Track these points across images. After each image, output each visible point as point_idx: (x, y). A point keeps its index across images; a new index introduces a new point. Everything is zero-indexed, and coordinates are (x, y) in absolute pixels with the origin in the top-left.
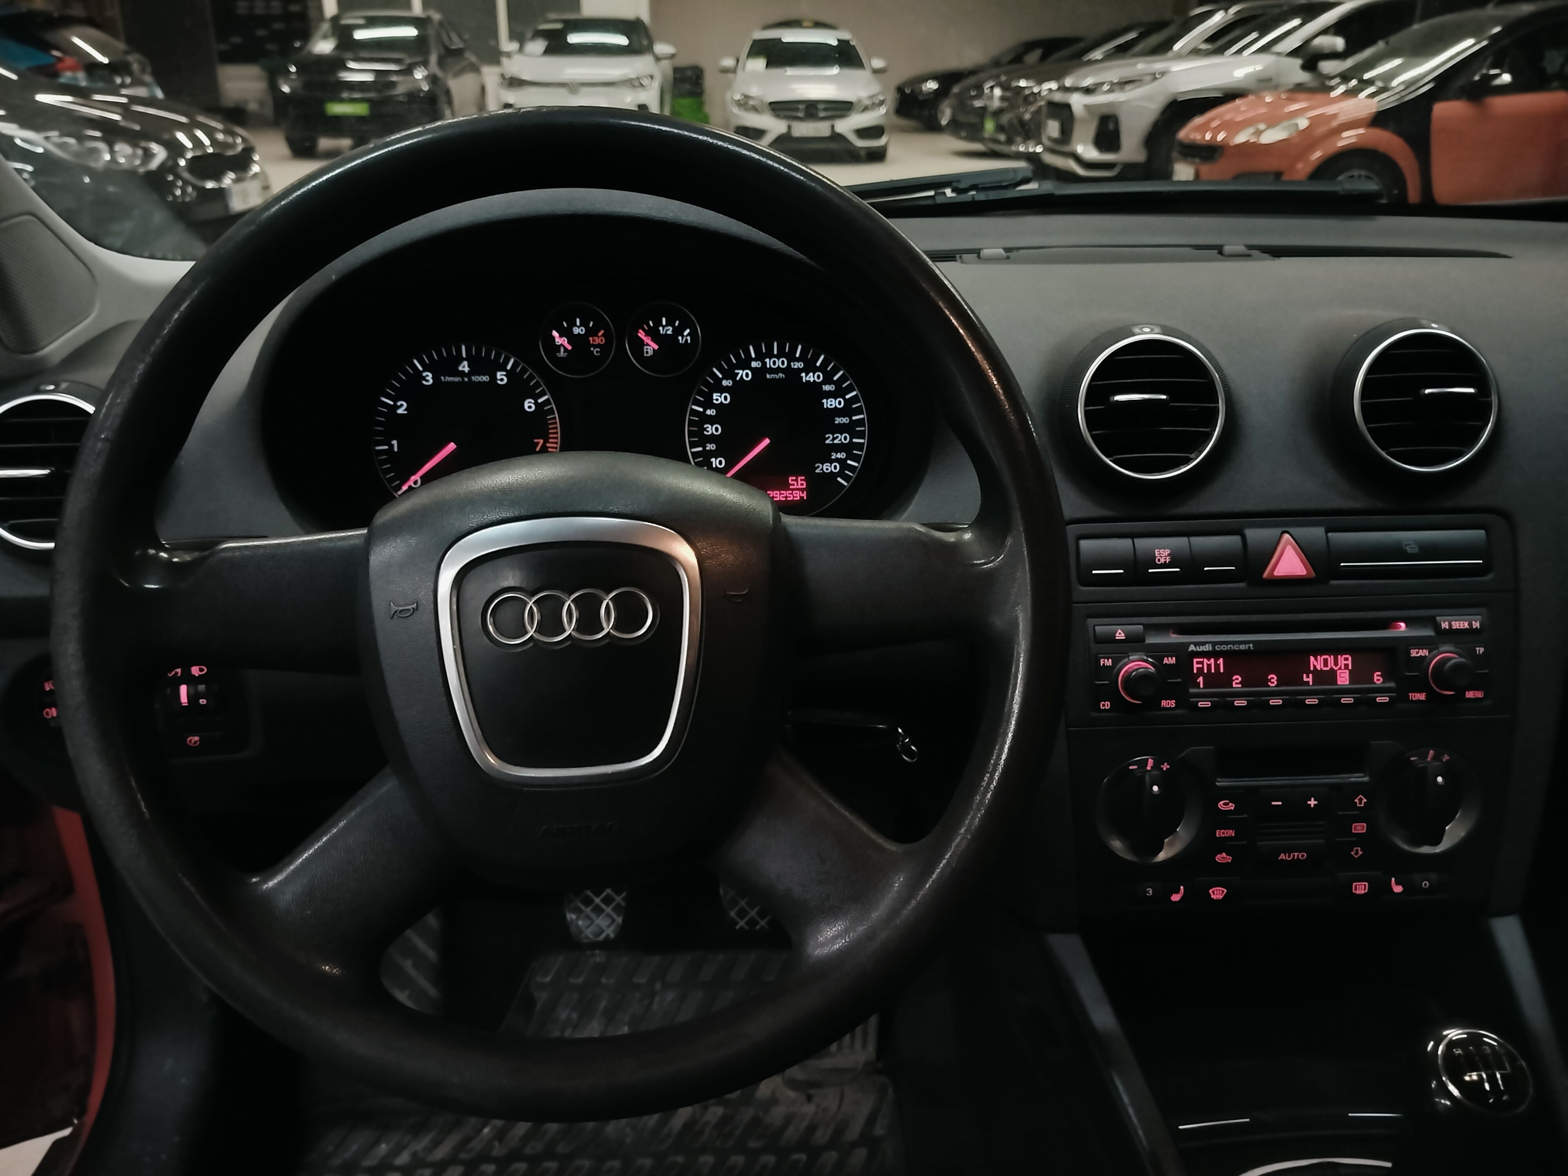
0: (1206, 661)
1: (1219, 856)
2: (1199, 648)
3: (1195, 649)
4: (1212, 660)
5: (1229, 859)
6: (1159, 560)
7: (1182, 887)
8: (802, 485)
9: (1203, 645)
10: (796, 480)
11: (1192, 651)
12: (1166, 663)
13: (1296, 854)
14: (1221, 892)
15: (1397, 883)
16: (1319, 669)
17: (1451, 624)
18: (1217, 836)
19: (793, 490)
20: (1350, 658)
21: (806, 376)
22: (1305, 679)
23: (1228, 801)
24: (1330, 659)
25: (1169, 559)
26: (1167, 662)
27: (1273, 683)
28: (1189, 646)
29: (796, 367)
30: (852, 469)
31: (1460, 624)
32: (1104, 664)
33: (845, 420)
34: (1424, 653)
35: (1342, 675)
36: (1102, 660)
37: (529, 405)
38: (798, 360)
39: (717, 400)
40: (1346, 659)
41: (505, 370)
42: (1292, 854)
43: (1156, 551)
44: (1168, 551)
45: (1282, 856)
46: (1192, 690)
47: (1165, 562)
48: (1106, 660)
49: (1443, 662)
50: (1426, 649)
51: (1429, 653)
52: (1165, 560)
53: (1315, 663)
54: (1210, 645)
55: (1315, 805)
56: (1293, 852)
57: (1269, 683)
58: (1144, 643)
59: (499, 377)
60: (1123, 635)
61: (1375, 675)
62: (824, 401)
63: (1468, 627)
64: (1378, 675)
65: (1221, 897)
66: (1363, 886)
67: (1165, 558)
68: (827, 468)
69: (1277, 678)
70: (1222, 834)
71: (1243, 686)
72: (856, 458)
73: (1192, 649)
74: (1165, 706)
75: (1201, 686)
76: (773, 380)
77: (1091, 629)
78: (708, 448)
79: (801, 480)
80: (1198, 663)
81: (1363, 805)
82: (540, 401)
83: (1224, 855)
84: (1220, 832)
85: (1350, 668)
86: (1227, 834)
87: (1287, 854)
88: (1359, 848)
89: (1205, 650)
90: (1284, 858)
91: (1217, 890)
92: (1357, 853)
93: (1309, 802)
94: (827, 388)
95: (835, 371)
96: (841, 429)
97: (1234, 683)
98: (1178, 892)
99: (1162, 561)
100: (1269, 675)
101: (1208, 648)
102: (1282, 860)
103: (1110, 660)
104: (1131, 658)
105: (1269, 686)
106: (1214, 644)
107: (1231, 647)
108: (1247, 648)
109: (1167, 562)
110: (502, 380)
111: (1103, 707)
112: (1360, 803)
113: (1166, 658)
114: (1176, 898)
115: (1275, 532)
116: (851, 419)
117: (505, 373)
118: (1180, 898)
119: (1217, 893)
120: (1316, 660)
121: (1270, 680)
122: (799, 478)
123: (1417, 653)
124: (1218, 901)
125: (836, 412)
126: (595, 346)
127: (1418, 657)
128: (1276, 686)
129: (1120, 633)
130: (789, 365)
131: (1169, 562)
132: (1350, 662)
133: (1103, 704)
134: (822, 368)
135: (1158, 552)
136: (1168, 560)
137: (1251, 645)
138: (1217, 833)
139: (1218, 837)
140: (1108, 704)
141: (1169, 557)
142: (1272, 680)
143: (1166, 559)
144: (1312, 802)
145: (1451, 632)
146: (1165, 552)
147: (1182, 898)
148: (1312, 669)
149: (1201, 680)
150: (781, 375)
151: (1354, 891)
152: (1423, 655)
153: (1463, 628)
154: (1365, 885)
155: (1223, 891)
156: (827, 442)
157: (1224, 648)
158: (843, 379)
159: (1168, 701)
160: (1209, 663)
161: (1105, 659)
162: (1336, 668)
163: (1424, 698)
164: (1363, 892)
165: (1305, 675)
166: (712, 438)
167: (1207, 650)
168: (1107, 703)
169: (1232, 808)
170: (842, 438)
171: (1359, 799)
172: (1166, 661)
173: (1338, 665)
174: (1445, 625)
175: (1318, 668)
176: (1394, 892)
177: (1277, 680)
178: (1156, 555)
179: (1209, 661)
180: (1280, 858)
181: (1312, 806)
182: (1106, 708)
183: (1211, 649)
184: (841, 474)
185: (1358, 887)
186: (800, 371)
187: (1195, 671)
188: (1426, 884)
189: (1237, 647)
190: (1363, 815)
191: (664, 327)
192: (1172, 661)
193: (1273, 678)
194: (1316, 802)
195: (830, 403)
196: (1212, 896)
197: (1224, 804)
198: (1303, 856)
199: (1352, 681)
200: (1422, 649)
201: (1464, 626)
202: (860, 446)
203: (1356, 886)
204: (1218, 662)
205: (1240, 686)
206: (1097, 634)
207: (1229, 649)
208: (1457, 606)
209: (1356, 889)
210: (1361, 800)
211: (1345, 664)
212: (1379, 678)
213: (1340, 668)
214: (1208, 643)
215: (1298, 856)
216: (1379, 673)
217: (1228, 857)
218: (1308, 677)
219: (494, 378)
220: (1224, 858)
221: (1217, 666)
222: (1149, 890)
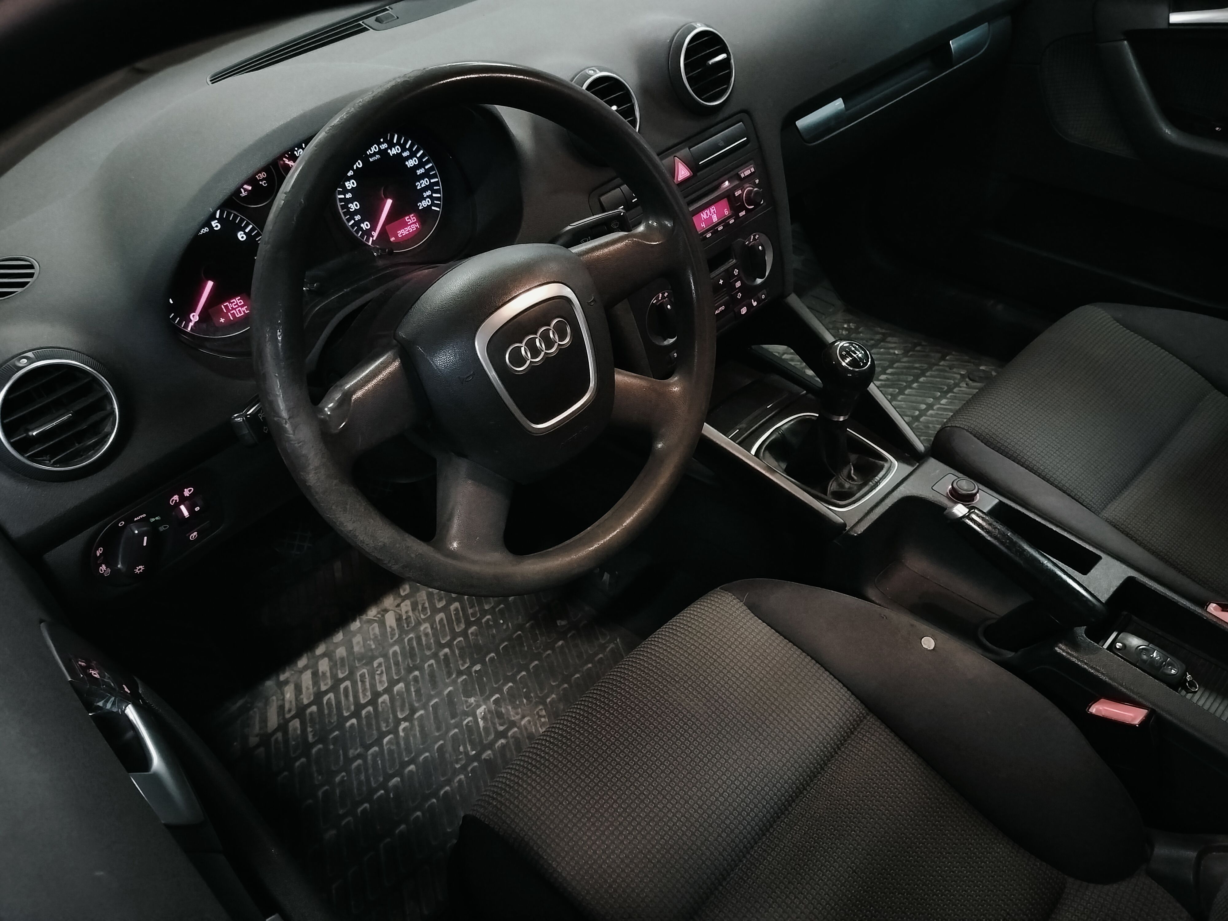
8: (414, 219)
10: (410, 218)
15: (754, 302)
17: (744, 174)
19: (410, 225)
21: (391, 150)
22: (703, 226)
24: (708, 212)
29: (384, 148)
30: (438, 199)
31: (747, 172)
33: (422, 171)
35: (714, 217)
37: (241, 236)
38: (383, 143)
39: (349, 186)
40: (713, 209)
41: (217, 219)
49: (749, 192)
50: (740, 190)
51: (742, 191)
53: (703, 216)
56: (719, 308)
59: (214, 225)
61: (725, 211)
62: (407, 163)
63: (751, 172)
66: (745, 309)
68: (425, 203)
72: (437, 191)
76: (375, 161)
78: (356, 219)
79: (412, 217)
81: (737, 273)
82: (247, 231)
85: (716, 212)
88: (740, 294)
92: (739, 296)
94: (405, 154)
95: (406, 142)
96: (422, 176)
110: (217, 226)
115: (670, 158)
116: (425, 168)
117: (217, 221)
120: (703, 214)
122: (411, 216)
123: (737, 193)
125: (416, 167)
126: (262, 180)
127: (738, 195)
130: (379, 148)
132: (715, 210)
134: (398, 143)
144: (721, 282)
145: (746, 177)
148: (703, 219)
150: (378, 156)
151: (742, 314)
152: (740, 193)
156: (418, 188)
158: (412, 146)
162: (711, 215)
163: (745, 213)
164: (745, 312)
166: (356, 212)
170: (425, 182)
171: (735, 271)
173: (711, 213)
174: (742, 176)
175: (705, 218)
176: (754, 306)
184: (433, 204)
185: (743, 311)
186: (386, 149)
188: (763, 297)
190: (739, 278)
191: (297, 151)
195: (410, 163)
198: (723, 308)
199: (718, 218)
200: (738, 190)
201: (749, 173)
202: (437, 184)
208: (743, 164)
211: (713, 212)
212: (727, 212)
215: (721, 309)
218: (703, 224)
219: (211, 227)
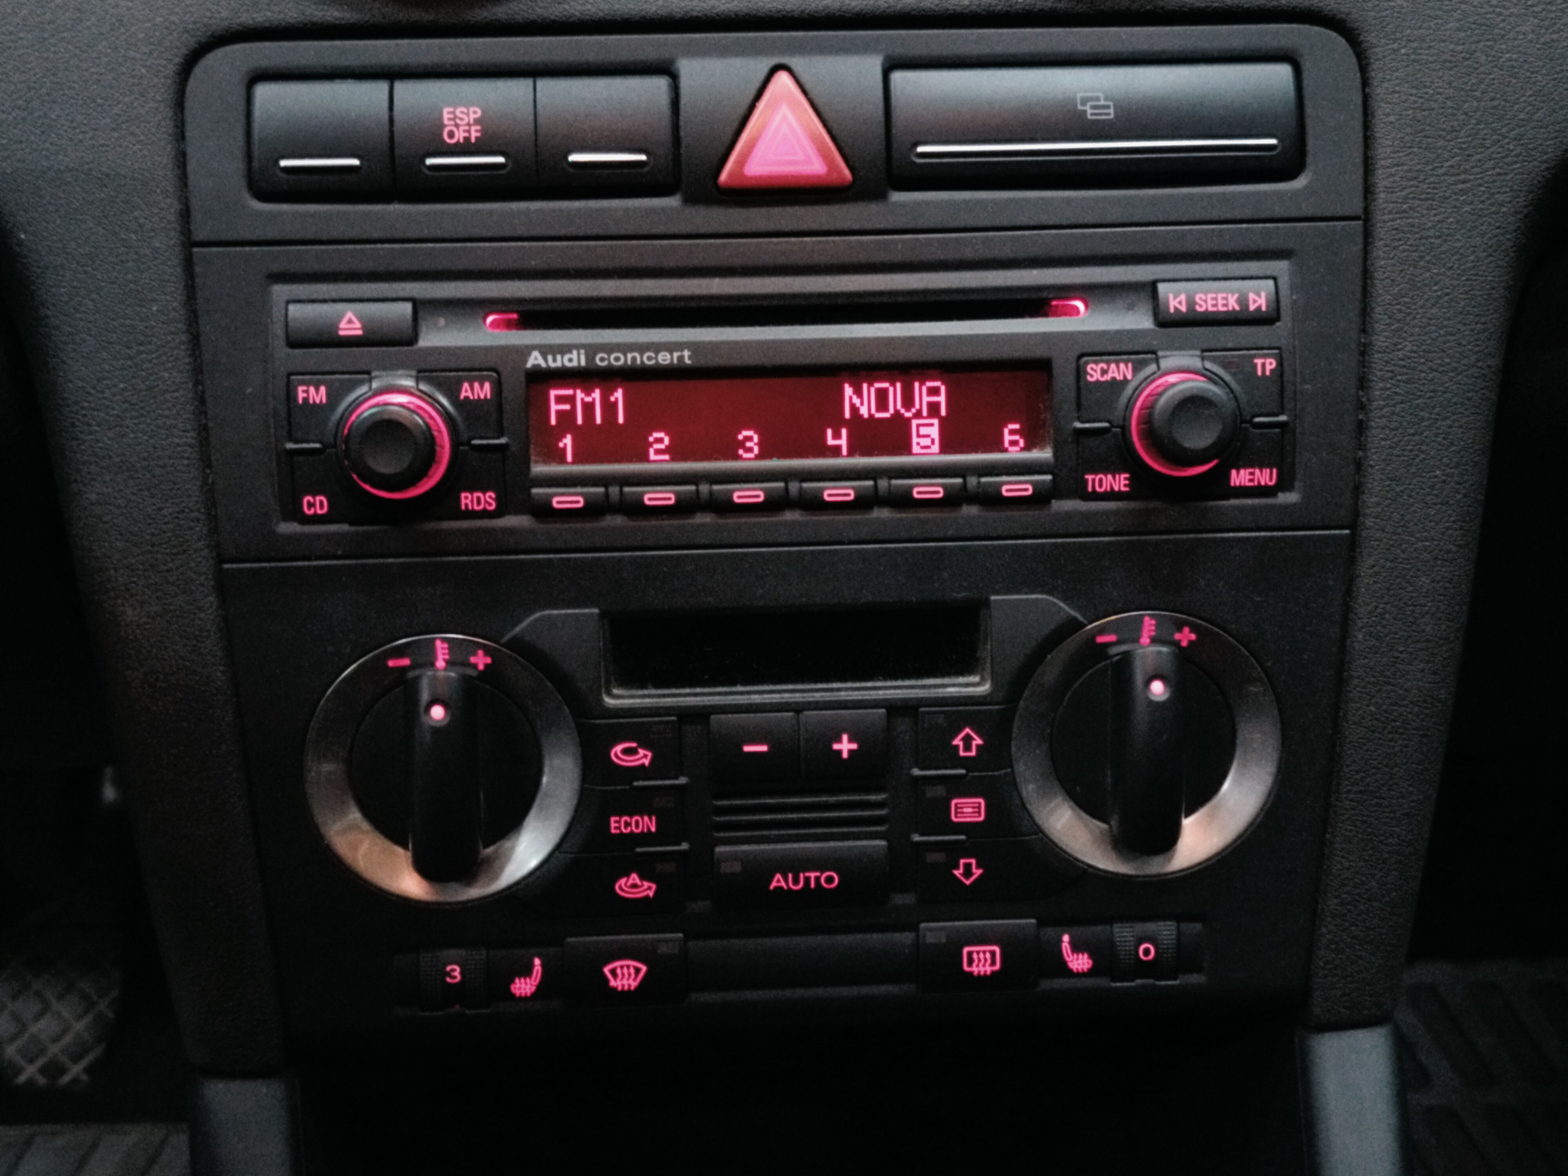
0: (580, 395)
1: (623, 881)
2: (555, 360)
3: (543, 364)
4: (597, 394)
5: (650, 888)
6: (451, 135)
7: (537, 961)
9: (563, 354)
11: (536, 367)
12: (466, 398)
13: (813, 875)
14: (632, 971)
15: (1076, 948)
16: (866, 416)
17: (1194, 297)
18: (613, 831)
20: (943, 389)
22: (831, 442)
23: (634, 745)
24: (895, 393)
25: (477, 131)
26: (469, 394)
27: (750, 450)
28: (529, 354)
31: (1215, 299)
32: (306, 400)
34: (1119, 371)
35: (923, 431)
36: (301, 389)
40: (934, 391)
42: (802, 875)
43: (446, 110)
44: (475, 112)
45: (777, 881)
46: (539, 469)
47: (467, 139)
48: (312, 390)
50: (1126, 362)
51: (1135, 371)
52: (467, 135)
53: (856, 401)
54: (582, 351)
55: (850, 752)
56: (804, 871)
57: (741, 452)
58: (415, 347)
60: (358, 325)
61: (1006, 431)
63: (1237, 308)
64: (1012, 432)
65: (634, 984)
66: (988, 956)
67: (467, 128)
69: (759, 439)
70: (626, 828)
71: (673, 459)
73: (536, 362)
74: (470, 507)
75: (569, 458)
77: (277, 313)
80: (560, 400)
81: (973, 753)
83: (635, 878)
84: (619, 822)
85: (943, 412)
86: (637, 826)
87: (790, 875)
88: (973, 861)
89: (568, 364)
90: (783, 884)
91: (622, 967)
92: (968, 872)
93: (836, 747)
97: (652, 451)
98: (527, 972)
99: (460, 136)
100: (740, 433)
101: (575, 360)
102: (779, 889)
103: (323, 389)
104: (375, 385)
105: (740, 458)
106: (591, 350)
107: (634, 359)
108: (675, 361)
109: (473, 140)
111: (309, 508)
112: (967, 748)
113: (466, 385)
114: (524, 987)
115: (755, 67)
118: (534, 988)
119: (623, 975)
120: (858, 392)
121: (742, 444)
123: (1104, 372)
124: (626, 994)
127: (1107, 381)
128: (757, 457)
129: (350, 321)
131: (476, 138)
132: (942, 399)
133: (309, 502)
135: (449, 113)
136: (474, 135)
137: (686, 353)
138: (613, 825)
139: (615, 835)
140: (321, 502)
141: (478, 128)
142: (749, 444)
143: (469, 131)
144: (845, 746)
145: (1193, 319)
146: (468, 115)
147: (539, 987)
148: (847, 415)
149: (568, 441)
151: (966, 968)
152: (1120, 377)
153: (1225, 309)
154: (993, 953)
155: (638, 970)
157: (618, 360)
159: (476, 495)
160: (588, 399)
161: (308, 386)
162: (908, 415)
163: (1125, 485)
164: (989, 969)
165: (829, 432)
167: (575, 364)
168: (318, 498)
169: (646, 762)
171: (963, 739)
172: (466, 392)
173: (913, 405)
174: (1178, 303)
175: (864, 411)
176: (1071, 970)
177: (759, 444)
178: (446, 122)
179: (588, 394)
180: (774, 884)
181: (845, 755)
182: (319, 512)
183: (583, 363)
185: (975, 956)
187: (553, 421)
188: (1147, 952)
189: (649, 358)
190: (976, 778)
192: (484, 391)
193: (750, 439)
194: (854, 746)
196: (613, 983)
197: (626, 751)
198: (830, 880)
199: (947, 445)
200: (1117, 363)
201: (1226, 305)
203: (970, 954)
204: (612, 399)
205: (667, 457)
206: (291, 324)
207: (629, 362)
208: (1212, 256)
209: (970, 962)
210: (968, 740)
211: (930, 404)
212: (1016, 437)
213: (918, 415)
214: (578, 347)
215: (817, 879)
216: (1016, 426)
217: (646, 884)
218: (836, 436)
220: (635, 886)
221: (609, 408)
222: (454, 970)
